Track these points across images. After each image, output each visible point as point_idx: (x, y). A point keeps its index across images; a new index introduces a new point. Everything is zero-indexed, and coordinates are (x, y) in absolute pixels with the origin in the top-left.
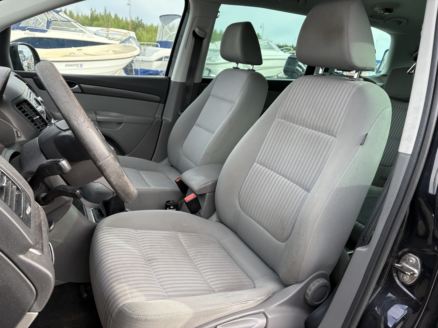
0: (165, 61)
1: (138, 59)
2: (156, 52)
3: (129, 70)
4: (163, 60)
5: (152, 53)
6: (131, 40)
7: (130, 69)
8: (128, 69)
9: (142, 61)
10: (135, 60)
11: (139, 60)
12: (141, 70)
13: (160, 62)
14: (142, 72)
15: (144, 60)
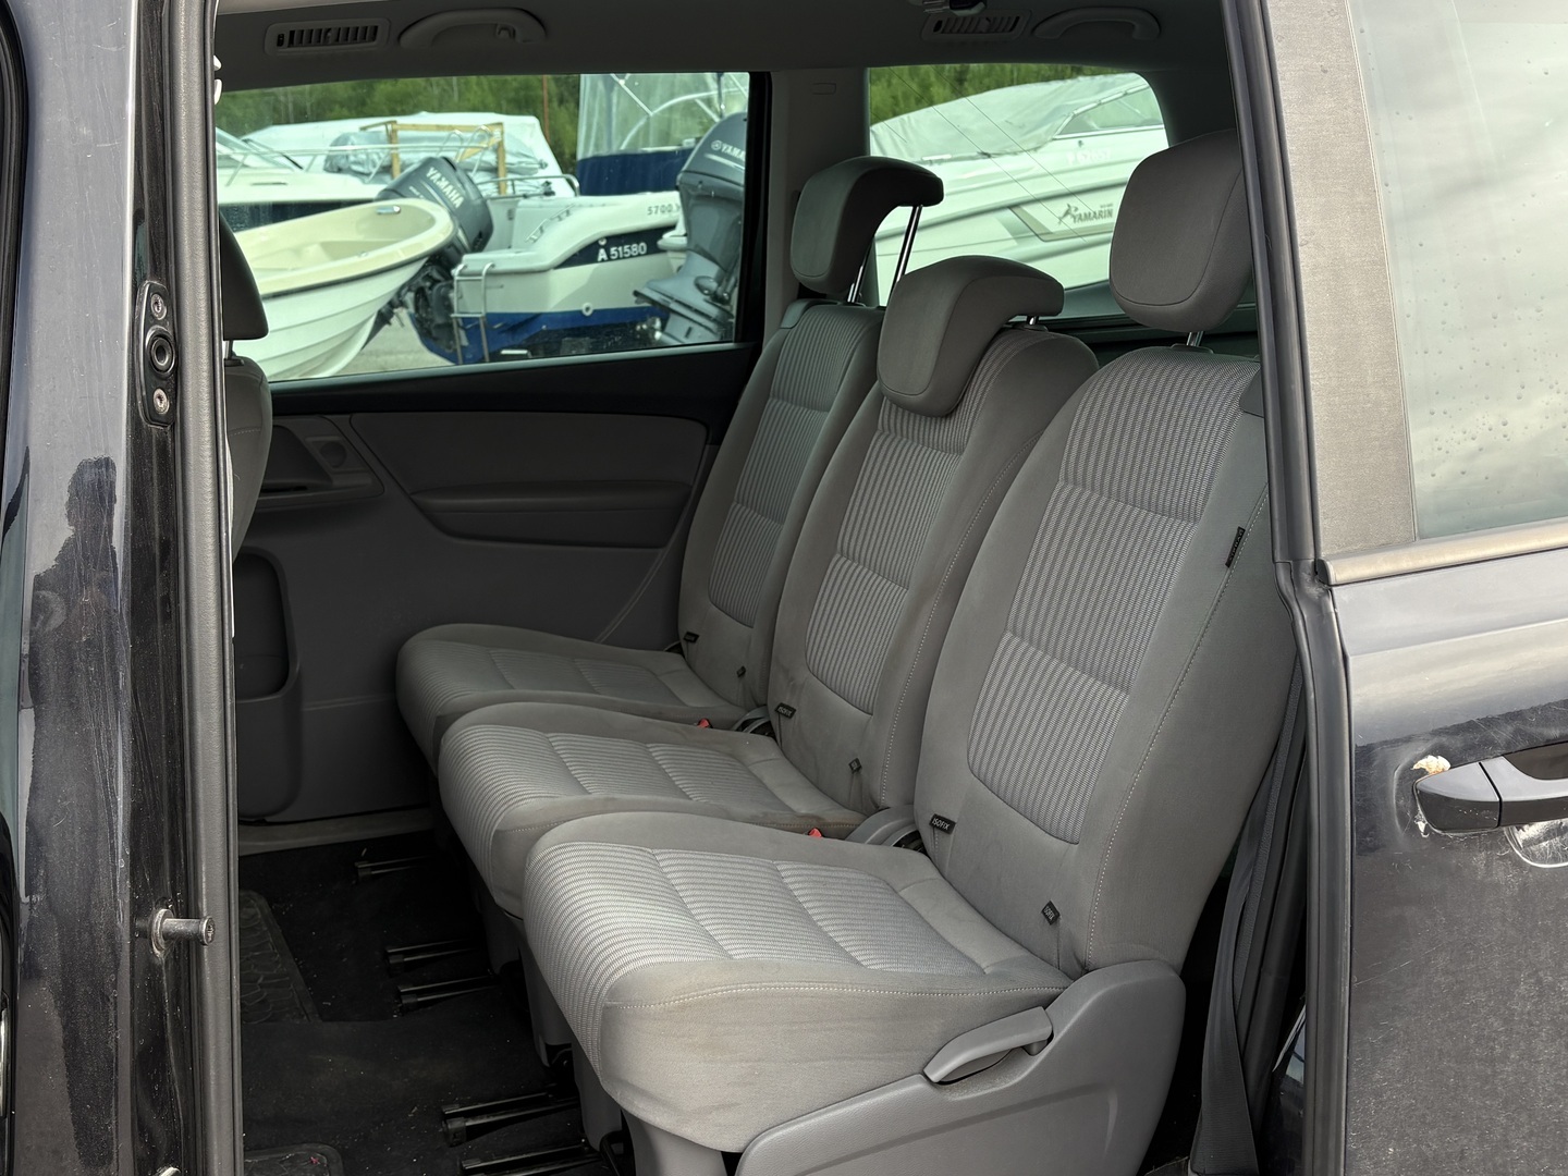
0: (609, 259)
1: (471, 268)
2: (560, 219)
3: (439, 326)
4: (602, 254)
5: (541, 230)
6: (432, 173)
7: (439, 320)
8: (432, 321)
9: (490, 274)
10: (461, 274)
11: (480, 274)
12: (492, 318)
13: (585, 271)
14: (501, 331)
15: (500, 267)
